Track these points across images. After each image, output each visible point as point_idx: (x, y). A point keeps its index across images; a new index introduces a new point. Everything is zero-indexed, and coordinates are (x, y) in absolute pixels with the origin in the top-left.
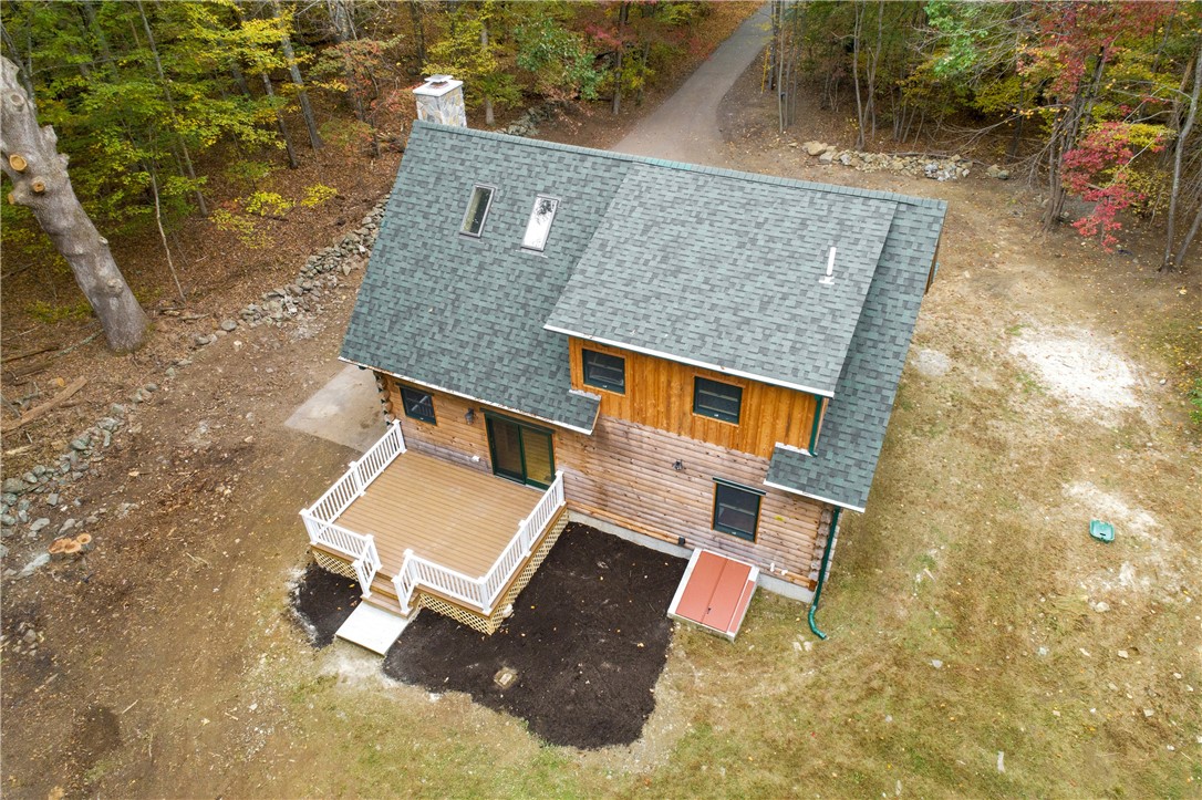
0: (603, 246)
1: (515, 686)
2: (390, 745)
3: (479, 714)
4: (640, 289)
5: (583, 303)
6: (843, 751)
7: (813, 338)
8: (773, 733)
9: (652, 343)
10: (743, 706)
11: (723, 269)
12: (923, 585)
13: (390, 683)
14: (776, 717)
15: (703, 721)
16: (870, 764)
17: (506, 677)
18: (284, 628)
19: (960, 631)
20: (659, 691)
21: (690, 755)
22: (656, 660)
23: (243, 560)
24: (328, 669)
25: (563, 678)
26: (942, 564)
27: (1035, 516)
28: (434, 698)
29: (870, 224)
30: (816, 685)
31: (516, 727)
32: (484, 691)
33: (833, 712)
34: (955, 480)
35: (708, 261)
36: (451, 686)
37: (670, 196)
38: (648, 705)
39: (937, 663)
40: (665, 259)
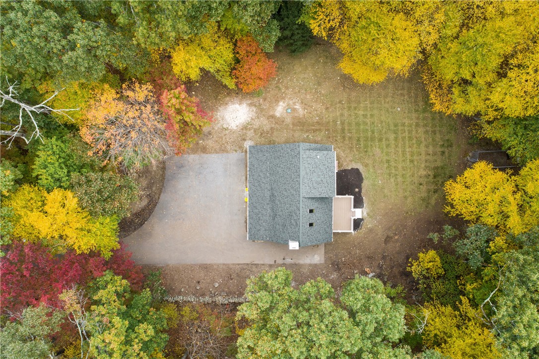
0: (320, 195)
1: (357, 188)
2: (372, 200)
3: (363, 191)
4: (326, 185)
5: (331, 193)
6: (347, 142)
7: (328, 157)
8: (349, 151)
9: (334, 179)
10: (347, 156)
11: (320, 173)
12: (313, 137)
13: (365, 205)
14: (346, 152)
15: (351, 161)
16: (347, 139)
17: (357, 190)
18: (363, 227)
19: (320, 130)
20: (350, 168)
21: (357, 161)
22: (345, 171)
23: (354, 244)
24: (366, 216)
25: (353, 182)
26: (307, 134)
27: (289, 121)
28: (364, 198)
29: (307, 153)
30: (339, 148)
31: (363, 185)
32: (360, 192)
33: (342, 144)
34: (285, 135)
35: (319, 176)
36: (361, 196)
37: (308, 188)
38: (352, 169)
39: (327, 133)
40: (320, 183)
